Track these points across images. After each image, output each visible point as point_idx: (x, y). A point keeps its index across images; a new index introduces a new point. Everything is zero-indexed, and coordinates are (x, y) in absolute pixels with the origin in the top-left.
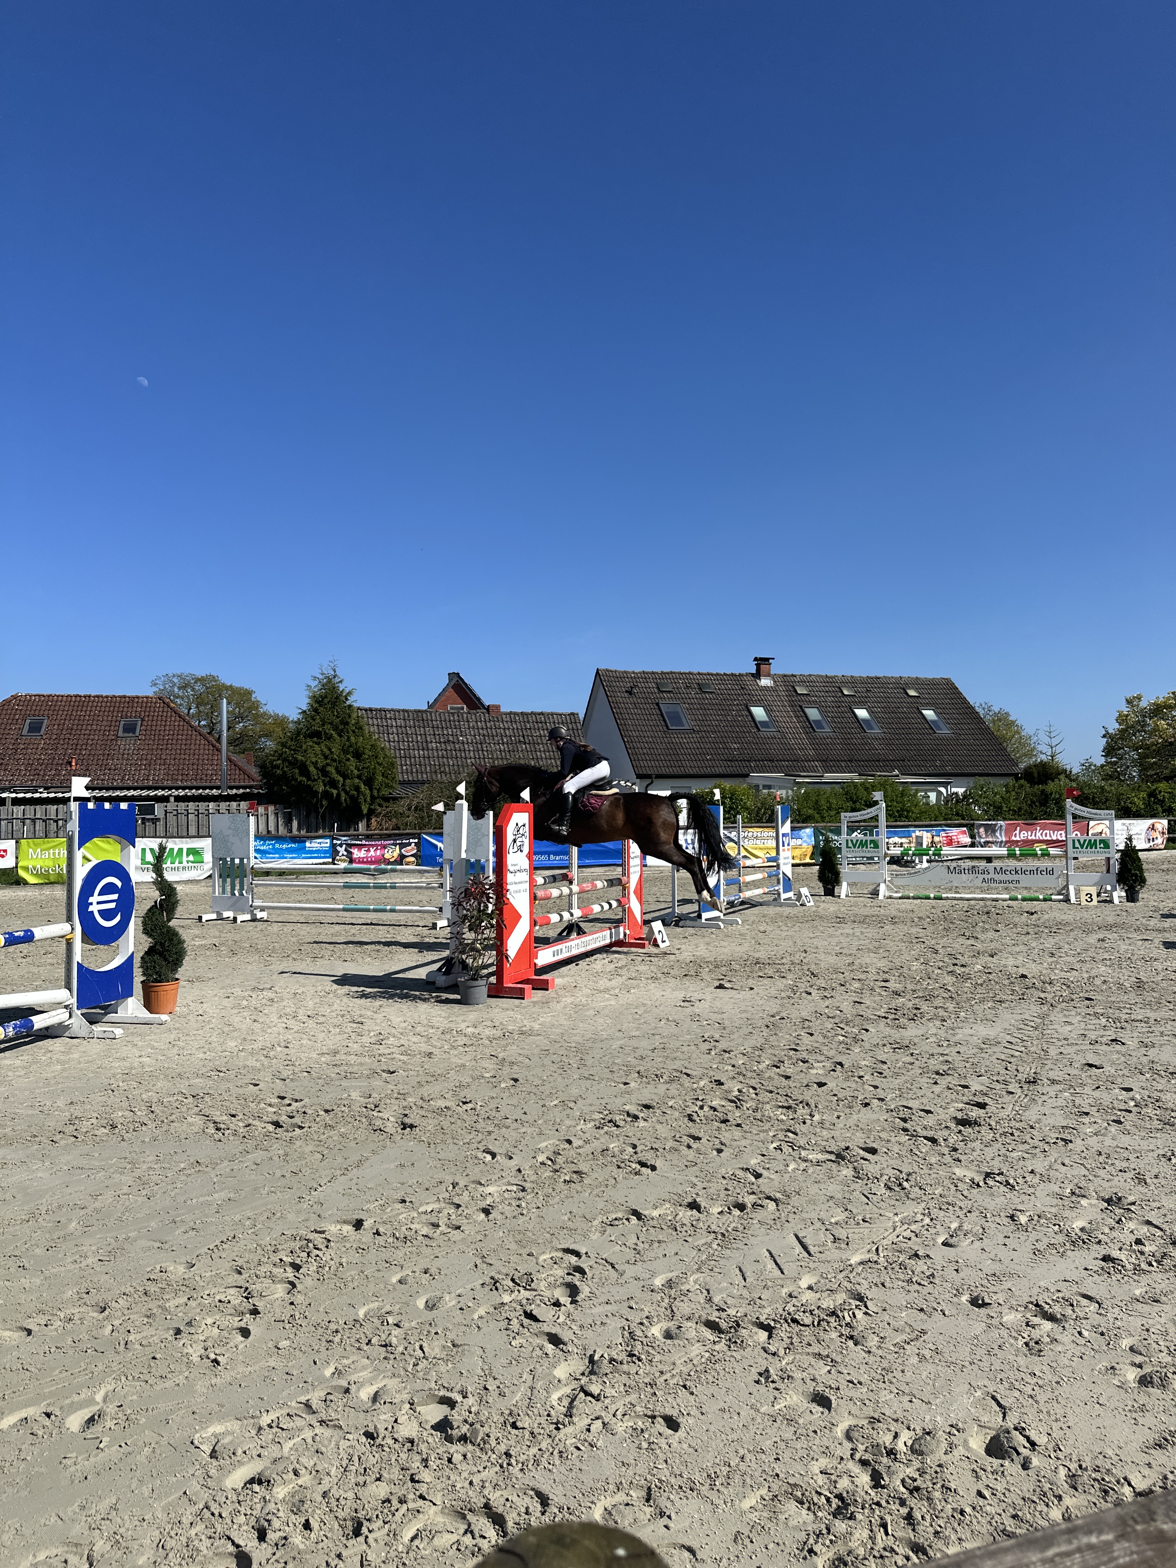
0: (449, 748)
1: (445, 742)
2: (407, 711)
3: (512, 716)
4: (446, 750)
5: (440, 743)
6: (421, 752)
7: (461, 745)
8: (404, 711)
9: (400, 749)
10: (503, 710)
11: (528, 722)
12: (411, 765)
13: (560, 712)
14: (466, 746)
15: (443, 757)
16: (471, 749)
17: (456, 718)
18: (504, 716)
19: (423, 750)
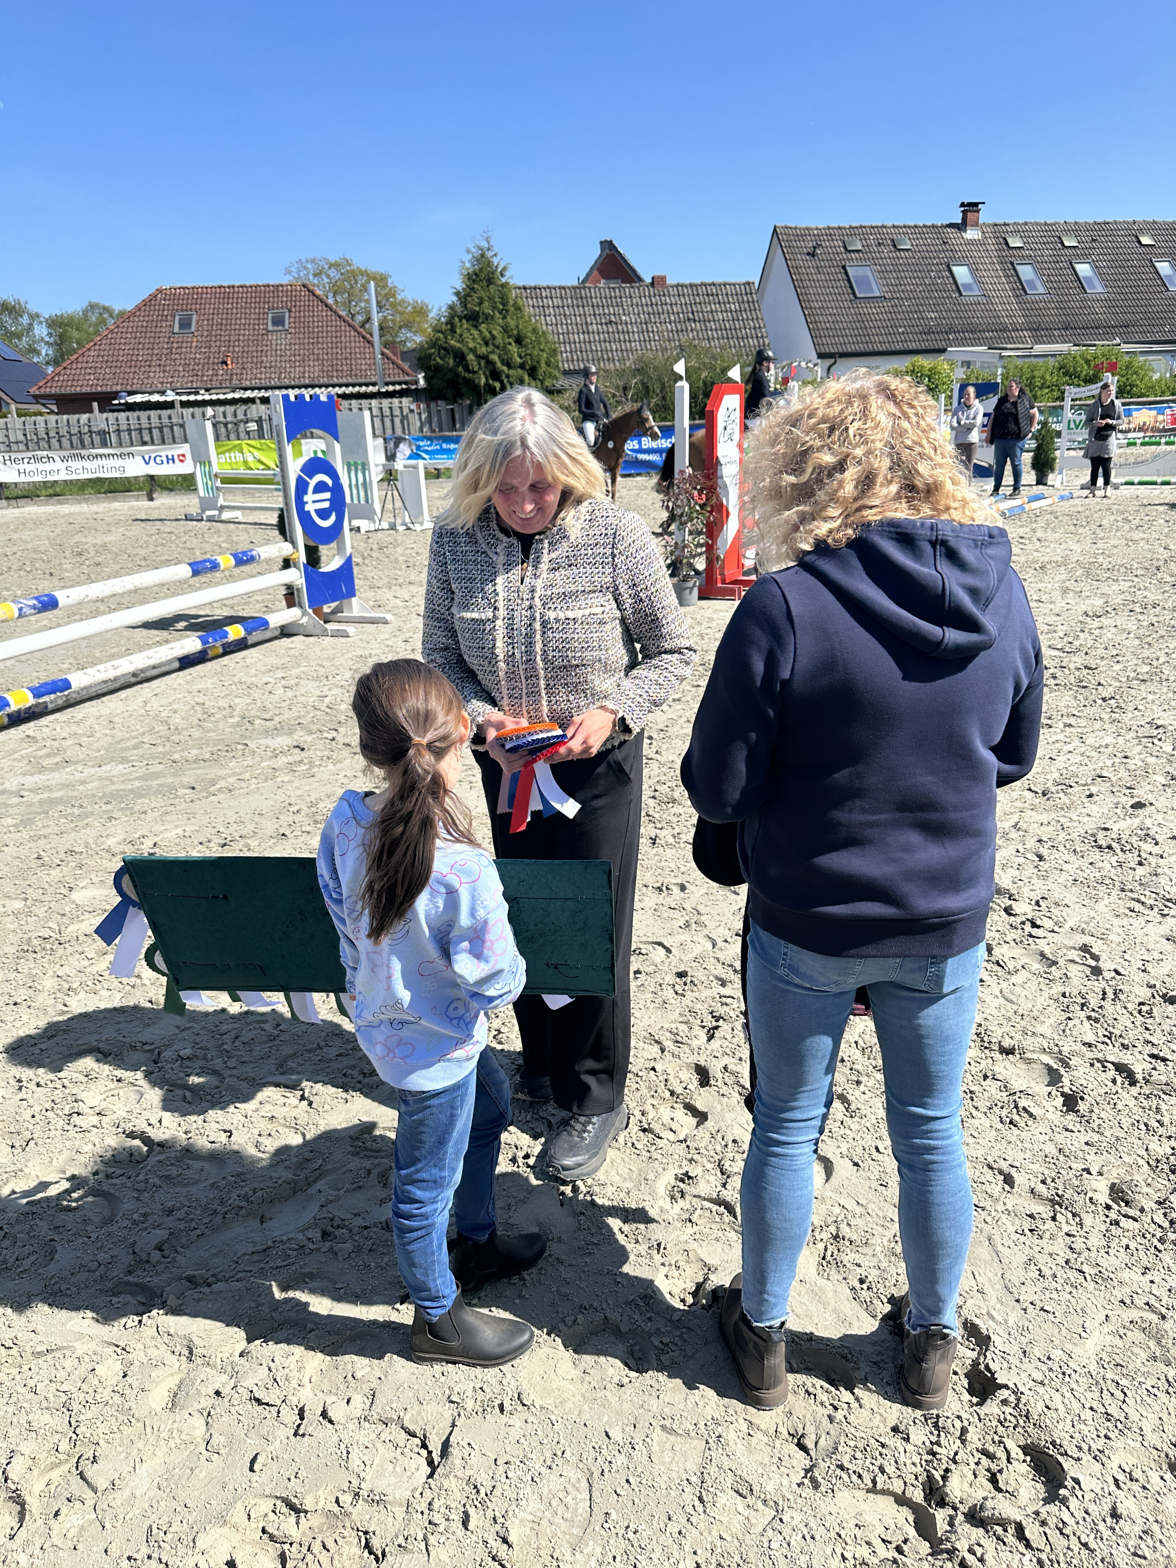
0: (611, 330)
1: (606, 324)
2: (564, 288)
3: (680, 288)
4: (608, 333)
5: (601, 324)
6: (581, 336)
7: (624, 325)
8: (560, 288)
9: (558, 334)
10: (669, 281)
11: (698, 295)
12: (571, 352)
13: (734, 281)
14: (629, 326)
16: (635, 329)
17: (618, 294)
18: (671, 289)
19: (583, 333)
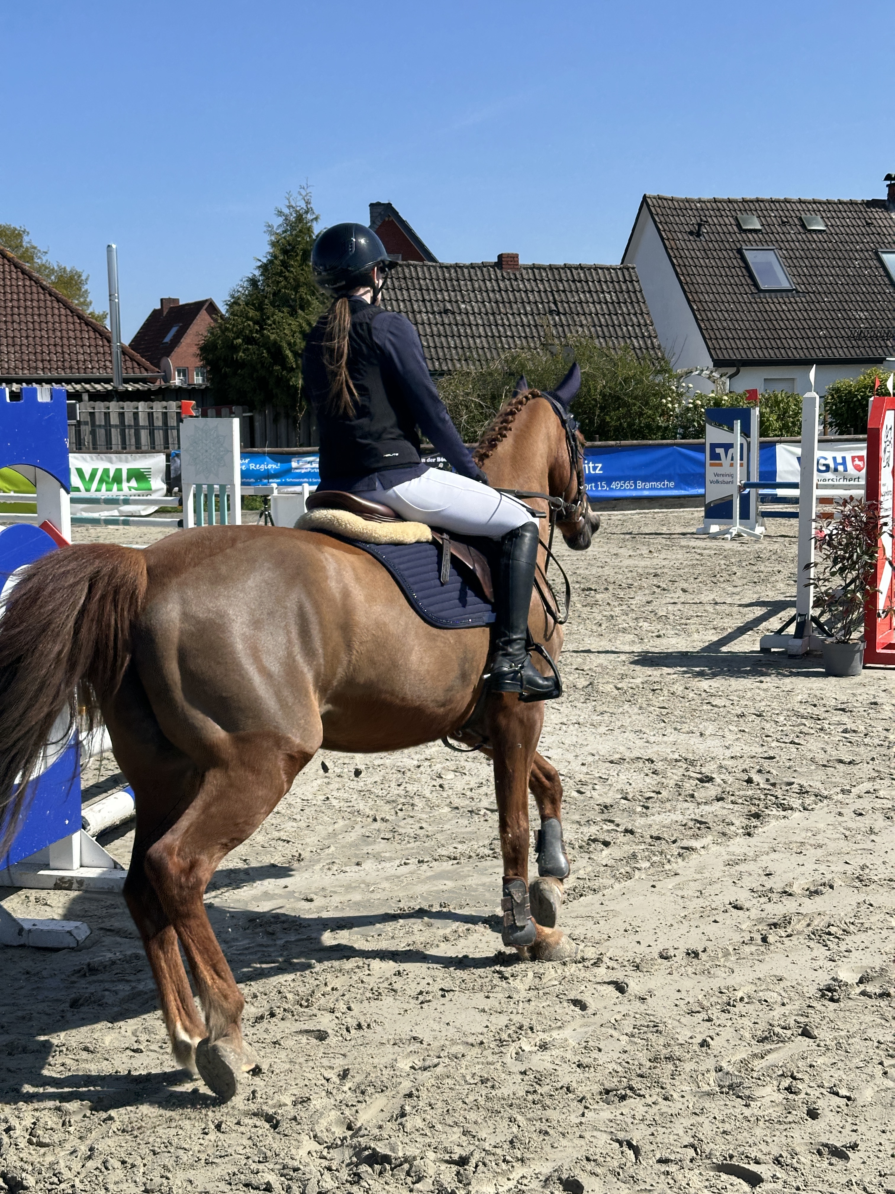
0: (446, 321)
1: (440, 313)
3: (536, 271)
4: (443, 324)
5: (433, 313)
7: (464, 316)
11: (561, 280)
14: (472, 318)
15: (439, 336)
16: (480, 322)
17: (454, 275)
18: (524, 272)
